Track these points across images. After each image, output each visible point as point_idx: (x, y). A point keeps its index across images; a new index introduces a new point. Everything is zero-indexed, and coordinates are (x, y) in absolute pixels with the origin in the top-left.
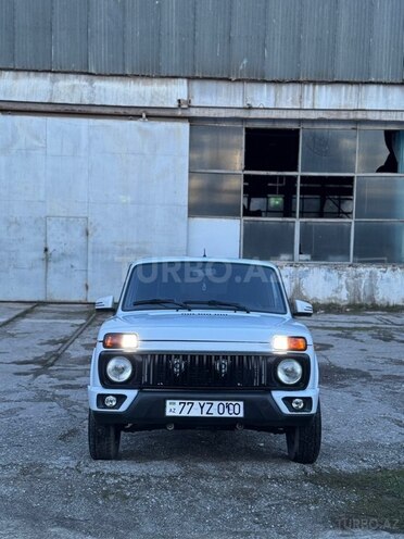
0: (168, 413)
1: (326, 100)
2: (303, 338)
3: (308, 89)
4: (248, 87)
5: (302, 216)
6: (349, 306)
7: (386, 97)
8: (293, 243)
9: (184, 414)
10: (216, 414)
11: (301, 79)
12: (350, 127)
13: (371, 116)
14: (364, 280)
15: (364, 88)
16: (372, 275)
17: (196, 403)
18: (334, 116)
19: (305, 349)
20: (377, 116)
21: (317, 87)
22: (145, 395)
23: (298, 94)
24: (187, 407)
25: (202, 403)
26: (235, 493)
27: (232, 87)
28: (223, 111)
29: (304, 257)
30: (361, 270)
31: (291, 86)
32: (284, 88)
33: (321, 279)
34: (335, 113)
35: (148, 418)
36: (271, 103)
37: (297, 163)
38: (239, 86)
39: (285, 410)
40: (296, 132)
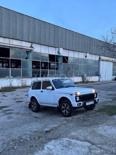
0: (86, 105)
1: (15, 43)
3: (11, 40)
5: (11, 68)
6: (22, 87)
7: (26, 43)
8: (9, 74)
10: (91, 104)
11: (10, 38)
12: (20, 49)
13: (24, 48)
15: (22, 41)
16: (25, 80)
18: (17, 47)
20: (25, 48)
23: (9, 41)
29: (12, 77)
30: (23, 79)
32: (6, 39)
33: (16, 81)
36: (3, 42)
37: (9, 56)
39: (97, 101)
40: (9, 49)
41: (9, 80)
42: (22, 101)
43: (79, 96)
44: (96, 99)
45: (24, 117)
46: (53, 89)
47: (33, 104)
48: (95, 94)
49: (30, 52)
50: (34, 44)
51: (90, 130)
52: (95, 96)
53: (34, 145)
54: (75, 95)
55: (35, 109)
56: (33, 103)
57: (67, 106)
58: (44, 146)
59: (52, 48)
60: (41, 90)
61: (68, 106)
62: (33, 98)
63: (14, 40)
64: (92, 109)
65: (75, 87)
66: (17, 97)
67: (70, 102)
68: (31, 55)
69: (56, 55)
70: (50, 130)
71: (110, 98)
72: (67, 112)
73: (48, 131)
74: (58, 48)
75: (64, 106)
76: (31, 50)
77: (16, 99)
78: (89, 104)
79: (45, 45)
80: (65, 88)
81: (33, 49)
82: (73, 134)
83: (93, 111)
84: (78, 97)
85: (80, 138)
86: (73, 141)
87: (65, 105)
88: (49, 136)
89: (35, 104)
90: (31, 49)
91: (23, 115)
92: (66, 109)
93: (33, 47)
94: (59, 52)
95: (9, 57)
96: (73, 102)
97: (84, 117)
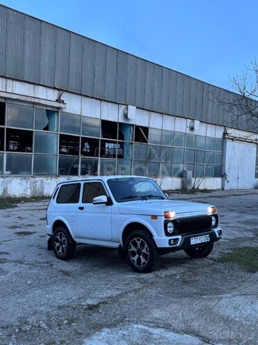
0: (191, 244)
1: (19, 89)
3: (10, 82)
5: (7, 150)
6: (32, 198)
7: (47, 92)
8: (2, 165)
9: (196, 243)
10: (203, 241)
11: (7, 76)
12: (31, 105)
13: (42, 102)
14: (38, 184)
15: (36, 87)
16: (42, 181)
17: (198, 237)
18: (24, 99)
20: (44, 102)
21: (14, 82)
23: (4, 84)
24: (196, 240)
25: (200, 237)
29: (9, 172)
30: (37, 179)
31: (1, 79)
33: (18, 184)
37: (4, 121)
39: (218, 236)
40: (4, 104)
41: (2, 179)
42: (32, 233)
43: (173, 221)
44: (216, 230)
45: (35, 271)
46: (109, 203)
47: (57, 241)
48: (213, 218)
49: (56, 114)
50: (65, 94)
51: (198, 305)
52: (213, 223)
53: (58, 340)
54: (163, 219)
55: (63, 251)
56: (58, 237)
57: (142, 245)
58: (83, 342)
59: (110, 104)
60: (80, 204)
61: (146, 246)
62: (59, 225)
63: (17, 82)
64: (205, 255)
65: (163, 199)
66: (20, 222)
67: (151, 235)
68: (56, 121)
69: (120, 123)
70: (100, 303)
71: (250, 231)
72: (143, 260)
73: (93, 306)
74: (124, 106)
75: (135, 245)
76: (58, 108)
77: (16, 227)
78: (199, 242)
79: (93, 98)
80: (140, 202)
81: (62, 106)
82: (157, 313)
83: (206, 261)
84: (170, 224)
85: (175, 324)
86: (157, 331)
87: (139, 243)
88: (96, 317)
89: (63, 239)
90: (57, 105)
91: (33, 265)
92: (139, 253)
93: (63, 102)
94: (126, 116)
95: (4, 125)
96: (159, 235)
97: (184, 274)
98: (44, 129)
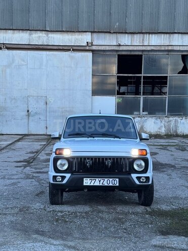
0: (85, 184)
1: (155, 41)
2: (146, 150)
3: (146, 36)
4: (119, 35)
5: (143, 95)
7: (182, 39)
8: (140, 107)
9: (92, 184)
10: (106, 184)
11: (143, 32)
12: (166, 53)
13: (175, 48)
14: (172, 124)
15: (172, 35)
16: (176, 121)
17: (97, 179)
19: (146, 155)
20: (178, 48)
21: (150, 35)
22: (74, 176)
23: (142, 38)
24: (93, 181)
25: (100, 179)
26: (115, 220)
27: (111, 35)
28: (107, 47)
29: (145, 113)
30: (171, 119)
31: (138, 35)
33: (153, 123)
34: (159, 47)
35: (75, 186)
36: (130, 43)
37: (141, 70)
38: (115, 35)
39: (137, 182)
40: (141, 56)
41: (139, 119)
43: (67, 159)
63: (154, 35)
98: (178, 73)
